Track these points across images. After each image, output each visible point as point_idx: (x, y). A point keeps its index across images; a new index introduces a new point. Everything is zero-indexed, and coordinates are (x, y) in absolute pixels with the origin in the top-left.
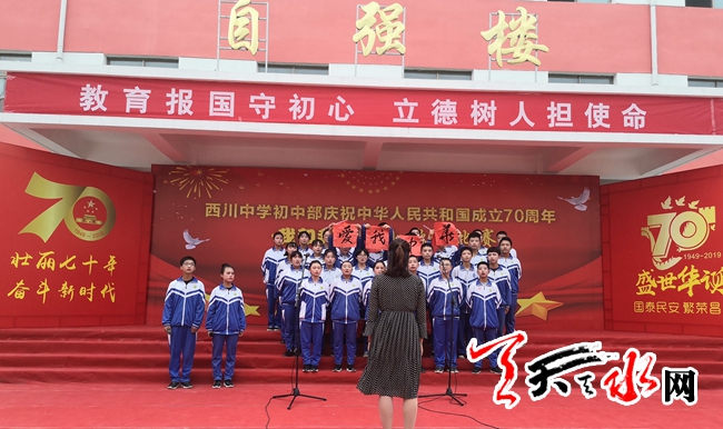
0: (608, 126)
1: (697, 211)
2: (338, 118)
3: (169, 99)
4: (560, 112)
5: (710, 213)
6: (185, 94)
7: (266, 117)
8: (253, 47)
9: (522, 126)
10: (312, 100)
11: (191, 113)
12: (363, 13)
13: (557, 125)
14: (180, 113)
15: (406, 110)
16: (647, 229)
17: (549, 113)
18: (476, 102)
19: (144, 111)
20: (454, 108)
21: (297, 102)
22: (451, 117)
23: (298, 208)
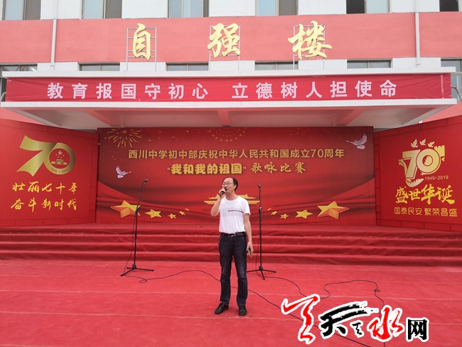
0: (371, 95)
1: (433, 149)
2: (198, 97)
3: (98, 90)
4: (339, 88)
5: (441, 150)
6: (107, 86)
7: (155, 98)
8: (147, 55)
9: (314, 98)
10: (182, 87)
11: (110, 98)
12: (214, 31)
13: (337, 96)
14: (105, 97)
15: (240, 90)
16: (402, 161)
17: (332, 88)
18: (284, 83)
19: (83, 97)
20: (270, 88)
21: (174, 88)
22: (268, 94)
23: (183, 152)
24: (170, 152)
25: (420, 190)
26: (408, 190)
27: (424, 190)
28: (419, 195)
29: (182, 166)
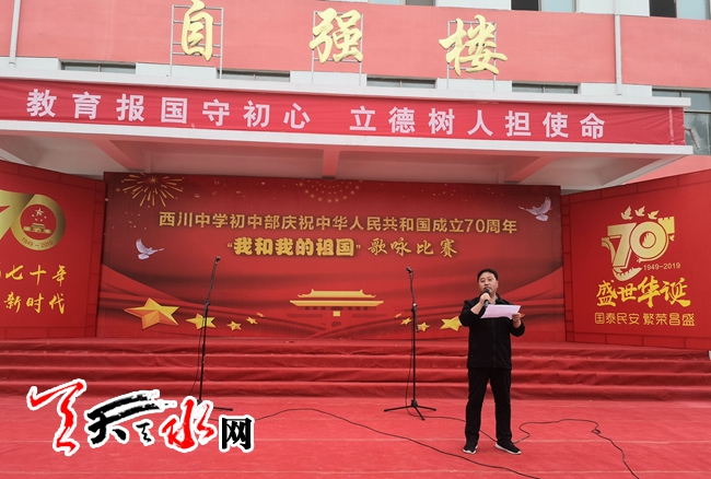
0: (566, 135)
1: (656, 221)
2: (293, 126)
3: (120, 105)
4: (518, 121)
5: (669, 224)
6: (138, 100)
7: (219, 123)
8: (208, 52)
9: (480, 135)
10: (267, 107)
11: (142, 119)
12: (320, 20)
13: (515, 134)
14: (130, 119)
15: (363, 118)
16: (607, 240)
17: (507, 122)
18: (433, 110)
19: (93, 117)
20: (412, 116)
21: (253, 108)
22: (409, 126)
23: (255, 217)
24: (233, 217)
25: (635, 286)
26: (617, 285)
27: (642, 286)
28: (635, 293)
29: (254, 242)
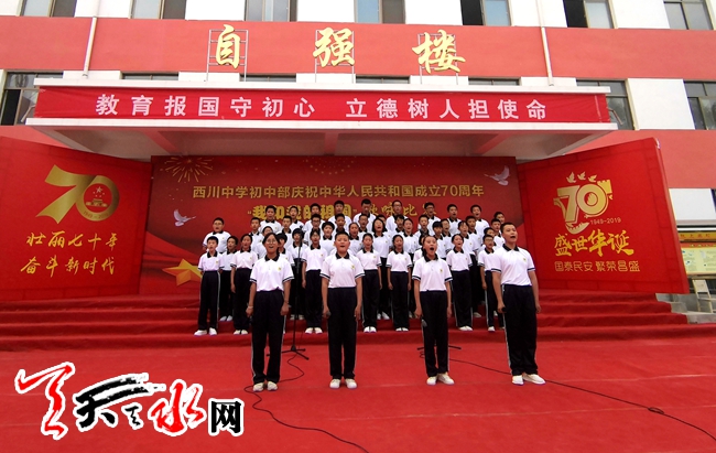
1: (596, 184)
2: (301, 115)
3: (167, 104)
4: (478, 108)
5: (607, 185)
6: (181, 100)
7: (243, 115)
8: (235, 63)
9: (449, 118)
10: (281, 102)
11: (184, 114)
13: (477, 116)
14: (176, 113)
15: (356, 107)
16: (558, 200)
17: (470, 108)
18: (411, 100)
19: (147, 113)
20: (395, 105)
21: (269, 103)
22: (393, 113)
23: (270, 188)
25: (585, 238)
26: (570, 238)
27: (591, 238)
28: (586, 244)
